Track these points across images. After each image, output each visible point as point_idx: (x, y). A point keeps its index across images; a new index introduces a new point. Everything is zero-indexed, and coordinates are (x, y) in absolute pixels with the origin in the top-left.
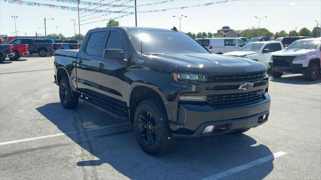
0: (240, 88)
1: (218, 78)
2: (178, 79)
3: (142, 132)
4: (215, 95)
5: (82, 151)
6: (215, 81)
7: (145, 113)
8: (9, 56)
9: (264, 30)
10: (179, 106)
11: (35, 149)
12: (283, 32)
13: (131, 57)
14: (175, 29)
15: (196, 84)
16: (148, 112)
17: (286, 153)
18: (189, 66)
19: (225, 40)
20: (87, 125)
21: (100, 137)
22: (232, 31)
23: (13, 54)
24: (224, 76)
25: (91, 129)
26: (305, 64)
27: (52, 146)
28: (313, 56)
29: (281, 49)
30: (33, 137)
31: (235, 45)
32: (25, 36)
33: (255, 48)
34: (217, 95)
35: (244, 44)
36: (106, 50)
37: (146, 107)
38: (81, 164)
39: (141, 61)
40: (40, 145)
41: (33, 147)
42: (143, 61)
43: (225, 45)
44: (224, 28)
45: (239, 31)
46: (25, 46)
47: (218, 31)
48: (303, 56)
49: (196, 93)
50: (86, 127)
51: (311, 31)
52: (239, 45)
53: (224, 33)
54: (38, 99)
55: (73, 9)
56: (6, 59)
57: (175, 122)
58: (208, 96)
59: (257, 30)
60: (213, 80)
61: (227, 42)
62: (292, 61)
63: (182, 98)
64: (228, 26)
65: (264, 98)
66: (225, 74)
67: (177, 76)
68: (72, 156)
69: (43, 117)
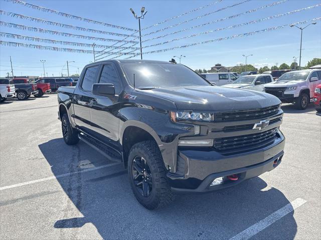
0: (255, 127)
1: (228, 117)
2: (176, 119)
3: (136, 180)
4: (223, 139)
5: (68, 202)
6: (224, 120)
7: (139, 159)
8: (32, 93)
9: (250, 66)
10: (178, 154)
11: (16, 200)
12: (266, 67)
13: (123, 92)
14: (173, 61)
15: (200, 126)
16: (142, 158)
17: (306, 201)
18: (190, 102)
19: (220, 75)
20: (83, 165)
21: (93, 180)
22: (223, 67)
23: (37, 92)
24: (235, 114)
25: (86, 171)
26: (296, 94)
27: (37, 196)
28: (303, 86)
29: (271, 81)
30: (21, 182)
31: (228, 79)
32: (52, 76)
33: (246, 81)
34: (226, 138)
35: (236, 79)
36: (94, 85)
37: (139, 152)
38: (61, 224)
39: (133, 96)
40: (25, 194)
41: (16, 197)
42: (136, 97)
43: (220, 79)
44: (216, 65)
45: (229, 68)
46: (47, 85)
47: (212, 68)
48: (293, 87)
49: (199, 136)
50: (82, 167)
51: (290, 66)
52: (232, 79)
53: (217, 70)
54: (45, 134)
55: (88, 52)
56: (31, 96)
57: (174, 174)
58: (216, 140)
59: (245, 66)
60: (221, 119)
61: (221, 77)
62: (283, 91)
63: (183, 143)
64: (220, 64)
65: (278, 136)
66: (237, 111)
67: (175, 116)
68: (55, 210)
69: (42, 156)
